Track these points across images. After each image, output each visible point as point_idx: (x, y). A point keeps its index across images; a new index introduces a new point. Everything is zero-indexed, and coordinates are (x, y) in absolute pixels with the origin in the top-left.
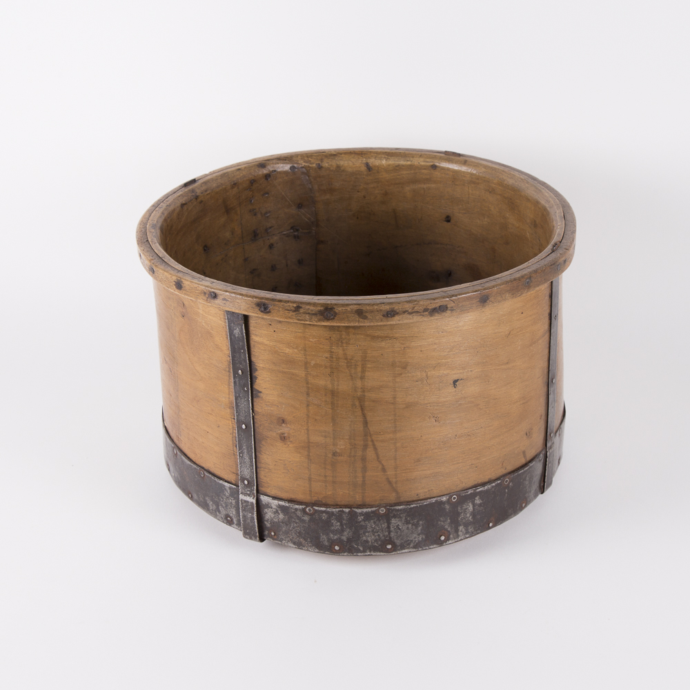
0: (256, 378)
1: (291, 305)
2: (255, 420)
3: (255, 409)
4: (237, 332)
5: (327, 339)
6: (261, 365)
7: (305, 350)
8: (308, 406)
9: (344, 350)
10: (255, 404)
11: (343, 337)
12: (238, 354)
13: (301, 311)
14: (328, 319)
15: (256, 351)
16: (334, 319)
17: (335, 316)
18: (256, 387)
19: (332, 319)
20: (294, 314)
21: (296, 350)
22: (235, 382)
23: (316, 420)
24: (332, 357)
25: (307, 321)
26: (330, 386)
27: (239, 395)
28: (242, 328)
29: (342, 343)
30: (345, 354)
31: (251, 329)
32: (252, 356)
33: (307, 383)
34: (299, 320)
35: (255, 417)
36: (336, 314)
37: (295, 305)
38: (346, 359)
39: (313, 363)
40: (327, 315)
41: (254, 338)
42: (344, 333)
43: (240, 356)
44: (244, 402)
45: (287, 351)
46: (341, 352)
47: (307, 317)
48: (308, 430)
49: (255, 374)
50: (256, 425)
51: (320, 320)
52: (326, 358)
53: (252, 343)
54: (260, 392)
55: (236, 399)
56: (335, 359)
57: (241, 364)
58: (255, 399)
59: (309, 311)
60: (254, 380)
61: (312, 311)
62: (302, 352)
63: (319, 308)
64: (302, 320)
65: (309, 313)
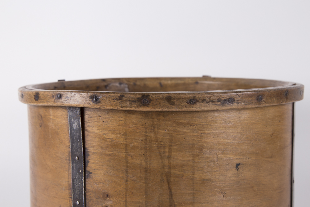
0: (88, 162)
1: (116, 95)
2: (86, 197)
3: (87, 187)
4: (75, 125)
5: (143, 125)
6: (92, 151)
7: (126, 135)
8: (127, 181)
9: (155, 134)
10: (87, 183)
11: (155, 123)
12: (75, 144)
13: (124, 99)
14: (144, 105)
15: (88, 139)
16: (149, 104)
17: (150, 102)
18: (88, 169)
19: (147, 105)
20: (118, 102)
21: (119, 136)
22: (73, 167)
23: (133, 193)
24: (146, 140)
25: (128, 107)
26: (144, 164)
27: (75, 177)
28: (79, 122)
29: (154, 128)
30: (156, 137)
31: (86, 122)
32: (86, 144)
33: (127, 162)
34: (122, 107)
35: (87, 194)
36: (150, 100)
37: (119, 95)
38: (157, 141)
39: (132, 145)
40: (144, 101)
41: (88, 129)
42: (156, 120)
43: (77, 145)
44: (79, 182)
45: (112, 136)
46: (153, 136)
47: (128, 103)
48: (126, 202)
49: (87, 159)
50: (87, 201)
51: (138, 106)
52: (142, 141)
53: (86, 133)
54: (91, 173)
55: (73, 181)
56: (148, 142)
57: (77, 151)
58: (87, 179)
59: (130, 99)
60: (86, 163)
61: (132, 98)
62: (124, 137)
63: (138, 96)
64: (124, 107)
65: (130, 101)
